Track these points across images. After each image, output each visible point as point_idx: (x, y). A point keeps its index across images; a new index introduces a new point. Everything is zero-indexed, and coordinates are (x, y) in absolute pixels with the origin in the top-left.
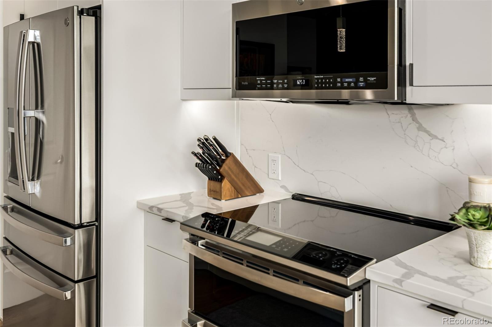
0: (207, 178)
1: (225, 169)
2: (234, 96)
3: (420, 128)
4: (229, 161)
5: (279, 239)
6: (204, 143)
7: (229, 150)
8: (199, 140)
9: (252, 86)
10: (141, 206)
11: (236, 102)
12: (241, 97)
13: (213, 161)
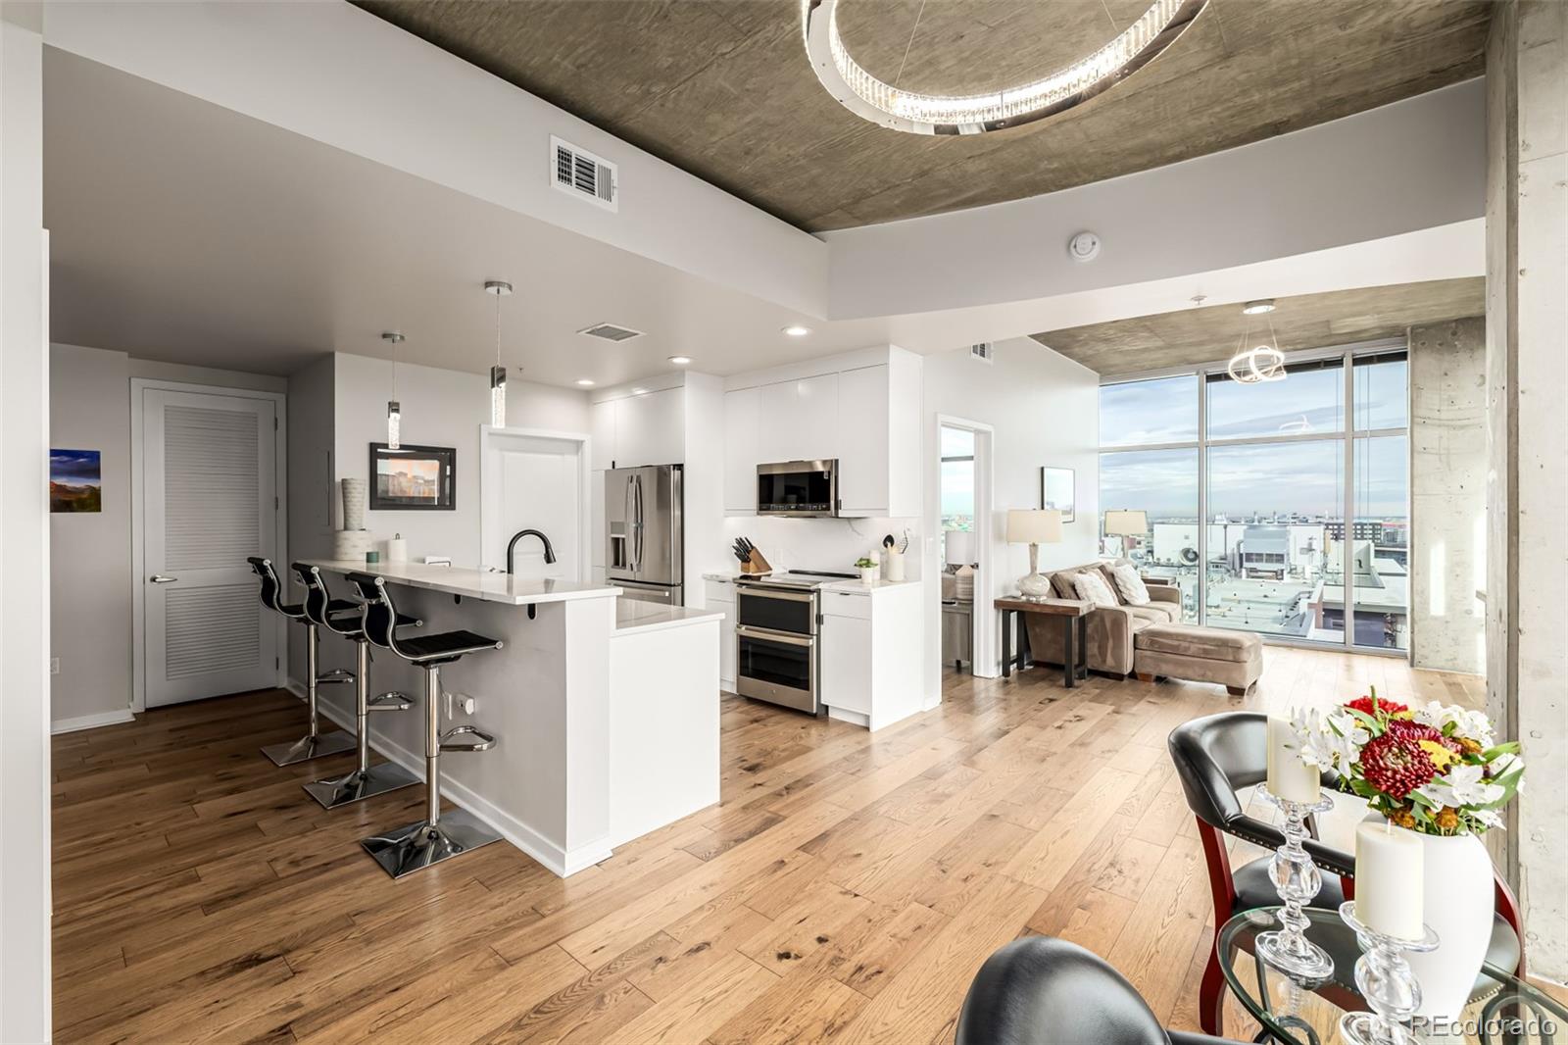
0: (740, 561)
1: (751, 555)
2: (758, 514)
3: (853, 530)
4: (753, 551)
6: (740, 542)
7: (753, 545)
8: (737, 540)
9: (768, 509)
10: (706, 578)
11: (759, 517)
12: (762, 515)
13: (744, 551)
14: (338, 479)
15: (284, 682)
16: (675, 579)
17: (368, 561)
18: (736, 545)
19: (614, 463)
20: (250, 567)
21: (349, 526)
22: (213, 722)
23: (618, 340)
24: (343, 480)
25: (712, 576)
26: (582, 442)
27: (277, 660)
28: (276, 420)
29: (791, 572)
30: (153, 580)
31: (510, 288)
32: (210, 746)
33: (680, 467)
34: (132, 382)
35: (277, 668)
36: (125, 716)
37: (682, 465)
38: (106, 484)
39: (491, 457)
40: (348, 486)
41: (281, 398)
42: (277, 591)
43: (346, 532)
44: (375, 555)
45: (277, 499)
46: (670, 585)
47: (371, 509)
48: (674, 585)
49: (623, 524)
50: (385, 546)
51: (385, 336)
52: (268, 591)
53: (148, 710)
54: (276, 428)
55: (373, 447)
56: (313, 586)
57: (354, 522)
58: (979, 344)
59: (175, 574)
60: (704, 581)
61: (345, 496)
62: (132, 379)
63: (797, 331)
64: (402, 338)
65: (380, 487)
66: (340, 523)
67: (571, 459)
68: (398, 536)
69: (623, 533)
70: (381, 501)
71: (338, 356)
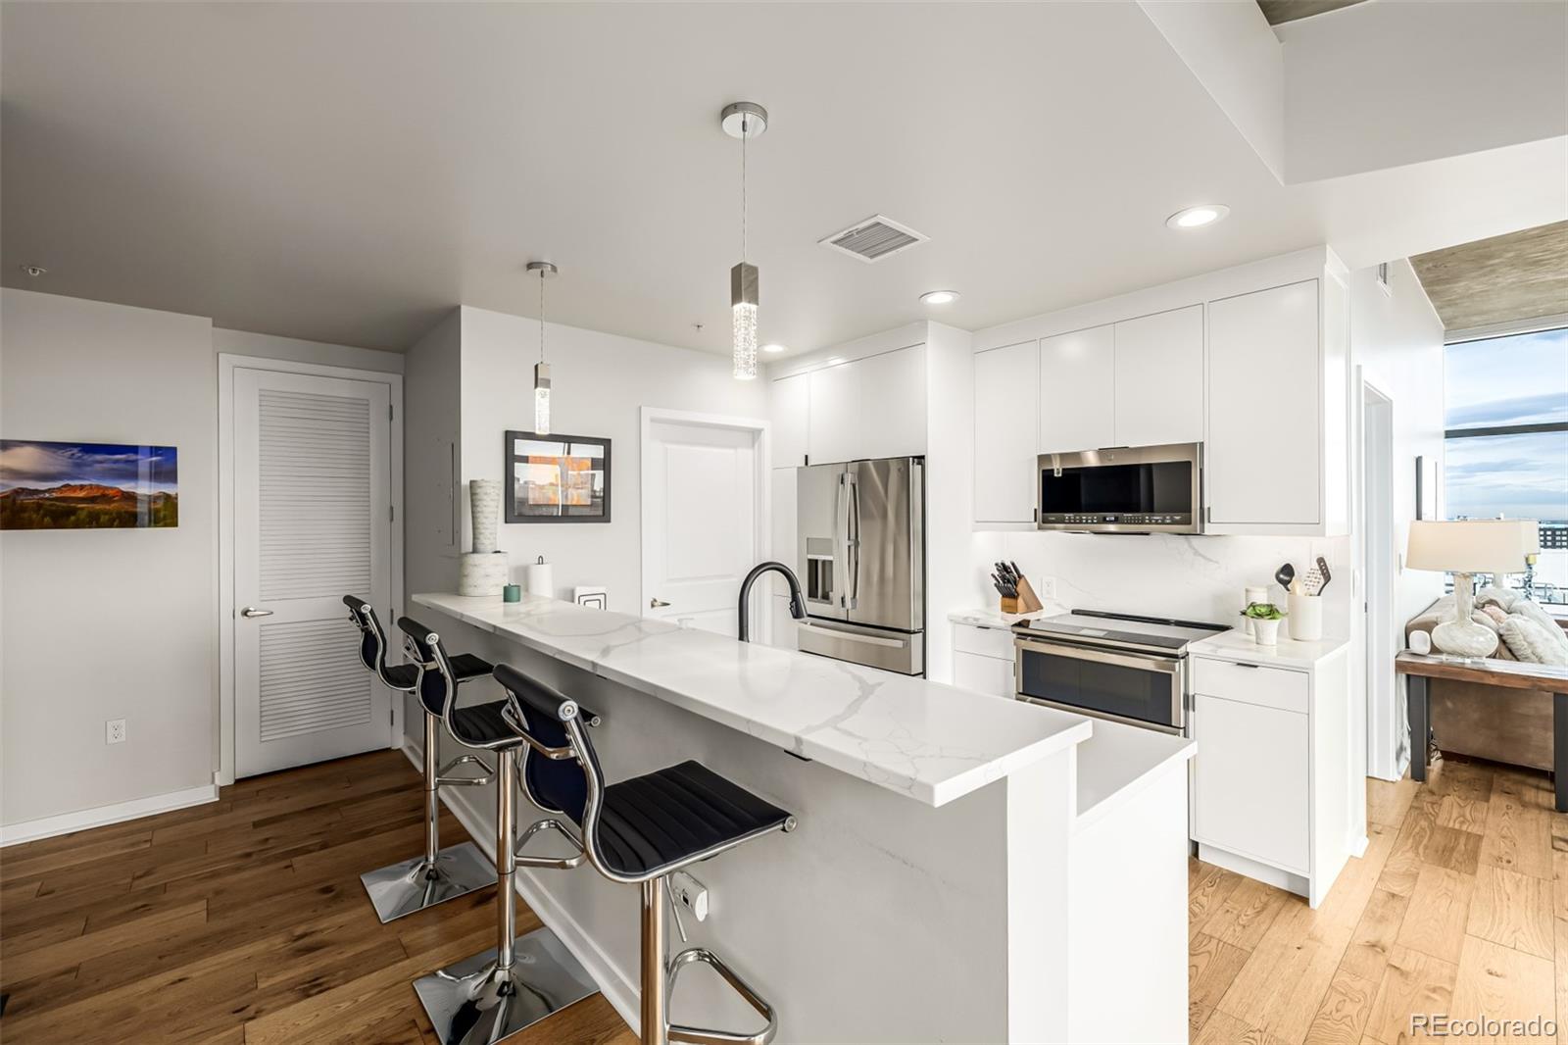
0: (1001, 596)
1: (1018, 587)
2: (1040, 528)
3: (1197, 553)
4: (1022, 581)
5: (1105, 633)
6: (1001, 568)
7: (1022, 573)
8: (996, 564)
9: (1057, 521)
10: (955, 621)
12: (1045, 529)
13: (1009, 582)
14: (465, 481)
15: (400, 742)
16: (915, 625)
17: (506, 599)
18: (996, 573)
19: (806, 457)
20: (346, 611)
21: (480, 547)
22: (310, 810)
23: (872, 257)
24: (471, 482)
25: (966, 618)
26: (760, 431)
27: (392, 712)
28: (391, 407)
29: (1073, 612)
30: (245, 613)
31: (764, 114)
32: (298, 861)
33: (920, 459)
34: (220, 358)
35: (392, 724)
36: (208, 795)
37: (923, 457)
38: (184, 489)
39: (652, 449)
40: (479, 491)
41: (397, 380)
42: (380, 654)
43: (475, 555)
44: (514, 591)
45: (392, 508)
46: (909, 632)
47: (506, 522)
48: (915, 633)
49: (829, 541)
50: (523, 572)
51: (530, 266)
52: (370, 649)
53: (238, 782)
54: (391, 419)
55: (510, 437)
56: (431, 666)
57: (486, 542)
58: (1383, 262)
59: (270, 606)
60: (949, 625)
61: (473, 506)
62: (220, 355)
63: (1198, 217)
64: (554, 269)
65: (518, 493)
66: (467, 544)
67: (746, 454)
68: (541, 561)
69: (831, 554)
70: (517, 510)
71: (464, 309)
